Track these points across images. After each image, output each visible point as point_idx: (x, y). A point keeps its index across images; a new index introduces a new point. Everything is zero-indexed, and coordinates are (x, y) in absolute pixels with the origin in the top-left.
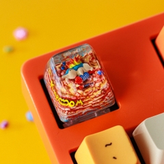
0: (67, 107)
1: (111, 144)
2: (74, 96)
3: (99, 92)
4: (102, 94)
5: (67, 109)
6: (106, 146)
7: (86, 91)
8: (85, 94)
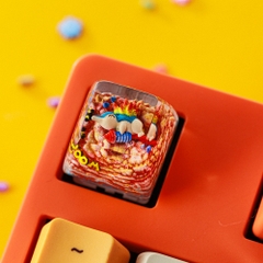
0: (76, 159)
1: (81, 252)
2: (93, 152)
3: (128, 172)
4: (131, 176)
5: (74, 162)
6: (74, 249)
7: (113, 157)
8: (108, 160)
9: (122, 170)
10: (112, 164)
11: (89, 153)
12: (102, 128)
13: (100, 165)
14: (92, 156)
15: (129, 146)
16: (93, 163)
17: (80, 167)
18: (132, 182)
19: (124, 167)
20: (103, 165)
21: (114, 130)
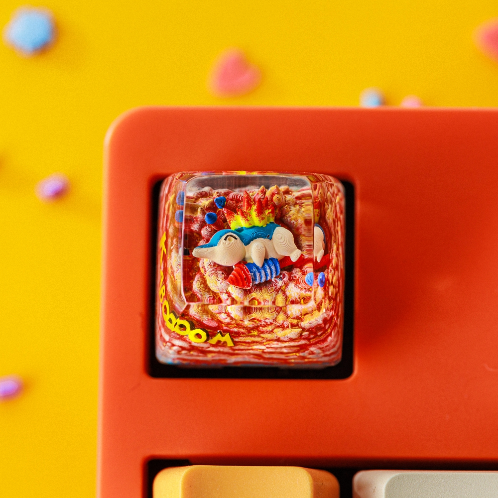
0: (181, 338)
2: (213, 317)
3: (293, 333)
4: (301, 336)
5: (179, 343)
7: (256, 315)
8: (247, 323)
9: (279, 333)
10: (256, 328)
11: (205, 320)
12: (216, 266)
13: (233, 335)
14: (214, 324)
15: (280, 283)
16: (218, 337)
17: (192, 348)
18: (303, 348)
19: (282, 327)
20: (238, 334)
21: (243, 262)
